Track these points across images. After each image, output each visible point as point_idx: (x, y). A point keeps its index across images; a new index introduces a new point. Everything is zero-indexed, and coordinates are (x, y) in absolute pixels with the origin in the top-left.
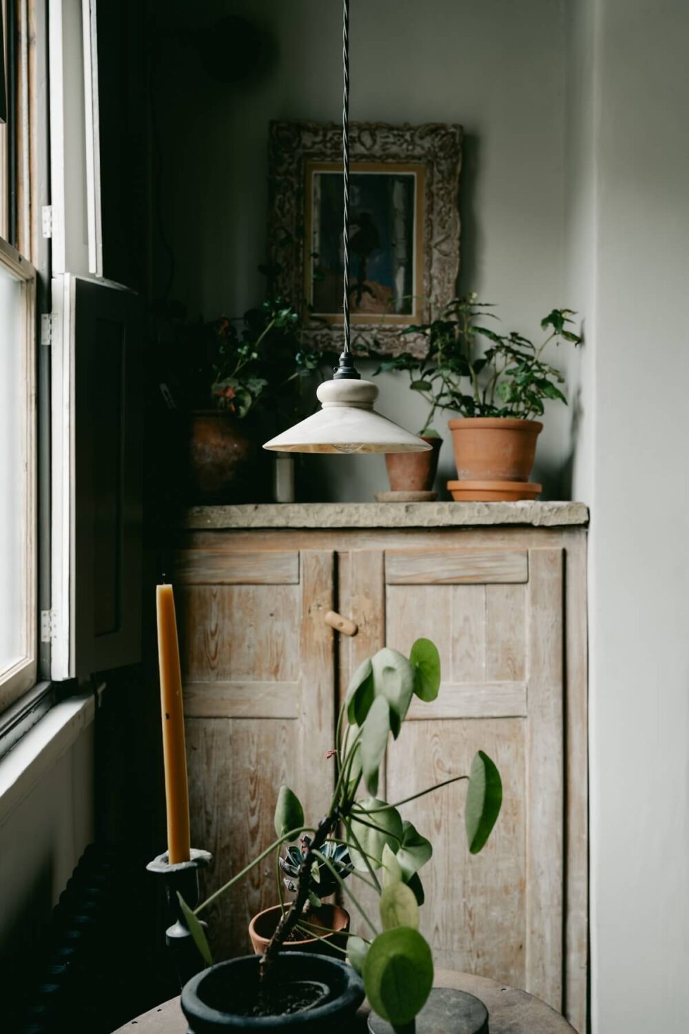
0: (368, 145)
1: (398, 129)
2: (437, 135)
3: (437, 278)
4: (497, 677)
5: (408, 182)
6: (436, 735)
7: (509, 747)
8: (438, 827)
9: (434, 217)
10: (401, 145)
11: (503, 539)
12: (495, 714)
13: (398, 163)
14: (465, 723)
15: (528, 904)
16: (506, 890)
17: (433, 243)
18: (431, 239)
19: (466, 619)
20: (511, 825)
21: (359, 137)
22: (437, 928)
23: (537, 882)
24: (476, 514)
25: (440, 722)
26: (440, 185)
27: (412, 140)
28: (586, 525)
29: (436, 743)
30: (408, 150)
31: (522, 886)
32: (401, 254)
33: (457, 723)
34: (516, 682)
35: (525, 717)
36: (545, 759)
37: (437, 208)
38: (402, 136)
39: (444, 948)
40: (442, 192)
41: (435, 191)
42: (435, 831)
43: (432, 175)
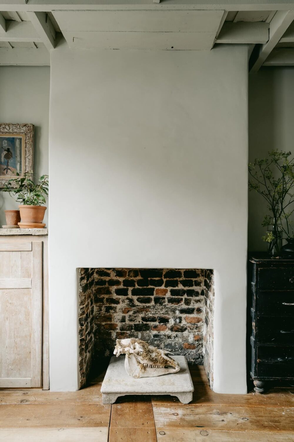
0: (8, 129)
1: (15, 125)
2: (26, 127)
3: (27, 166)
4: (24, 277)
5: (20, 139)
6: (6, 293)
7: (27, 297)
8: (7, 319)
9: (27, 149)
10: (17, 129)
11: (26, 239)
12: (23, 288)
13: (17, 134)
14: (15, 290)
15: (32, 341)
16: (26, 336)
17: (26, 156)
18: (26, 155)
19: (15, 261)
20: (27, 318)
21: (5, 127)
22: (7, 347)
23: (34, 334)
24: (17, 232)
25: (8, 290)
26: (28, 140)
27: (20, 128)
28: (47, 235)
29: (7, 296)
30: (19, 131)
31: (31, 335)
32: (18, 159)
33: (12, 290)
34: (29, 279)
35: (31, 288)
36: (36, 300)
37: (27, 146)
38: (17, 127)
39: (9, 352)
40: (29, 142)
41: (27, 142)
42: (6, 320)
43: (26, 138)
